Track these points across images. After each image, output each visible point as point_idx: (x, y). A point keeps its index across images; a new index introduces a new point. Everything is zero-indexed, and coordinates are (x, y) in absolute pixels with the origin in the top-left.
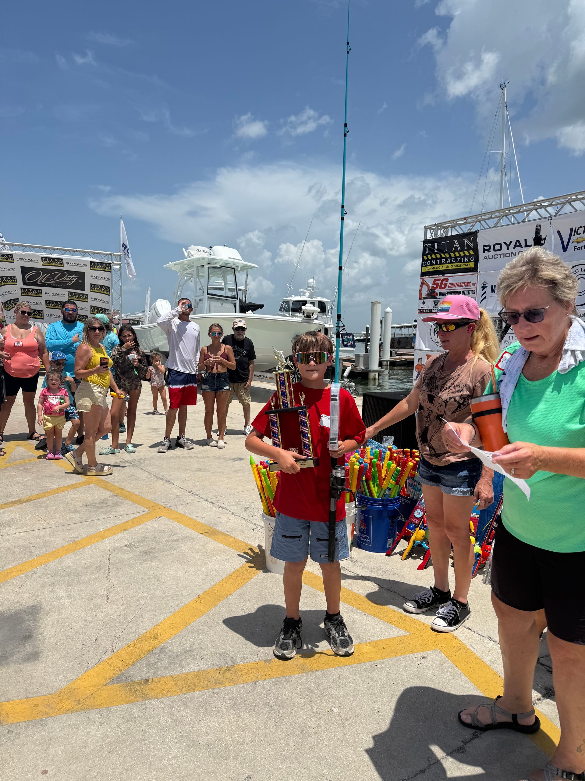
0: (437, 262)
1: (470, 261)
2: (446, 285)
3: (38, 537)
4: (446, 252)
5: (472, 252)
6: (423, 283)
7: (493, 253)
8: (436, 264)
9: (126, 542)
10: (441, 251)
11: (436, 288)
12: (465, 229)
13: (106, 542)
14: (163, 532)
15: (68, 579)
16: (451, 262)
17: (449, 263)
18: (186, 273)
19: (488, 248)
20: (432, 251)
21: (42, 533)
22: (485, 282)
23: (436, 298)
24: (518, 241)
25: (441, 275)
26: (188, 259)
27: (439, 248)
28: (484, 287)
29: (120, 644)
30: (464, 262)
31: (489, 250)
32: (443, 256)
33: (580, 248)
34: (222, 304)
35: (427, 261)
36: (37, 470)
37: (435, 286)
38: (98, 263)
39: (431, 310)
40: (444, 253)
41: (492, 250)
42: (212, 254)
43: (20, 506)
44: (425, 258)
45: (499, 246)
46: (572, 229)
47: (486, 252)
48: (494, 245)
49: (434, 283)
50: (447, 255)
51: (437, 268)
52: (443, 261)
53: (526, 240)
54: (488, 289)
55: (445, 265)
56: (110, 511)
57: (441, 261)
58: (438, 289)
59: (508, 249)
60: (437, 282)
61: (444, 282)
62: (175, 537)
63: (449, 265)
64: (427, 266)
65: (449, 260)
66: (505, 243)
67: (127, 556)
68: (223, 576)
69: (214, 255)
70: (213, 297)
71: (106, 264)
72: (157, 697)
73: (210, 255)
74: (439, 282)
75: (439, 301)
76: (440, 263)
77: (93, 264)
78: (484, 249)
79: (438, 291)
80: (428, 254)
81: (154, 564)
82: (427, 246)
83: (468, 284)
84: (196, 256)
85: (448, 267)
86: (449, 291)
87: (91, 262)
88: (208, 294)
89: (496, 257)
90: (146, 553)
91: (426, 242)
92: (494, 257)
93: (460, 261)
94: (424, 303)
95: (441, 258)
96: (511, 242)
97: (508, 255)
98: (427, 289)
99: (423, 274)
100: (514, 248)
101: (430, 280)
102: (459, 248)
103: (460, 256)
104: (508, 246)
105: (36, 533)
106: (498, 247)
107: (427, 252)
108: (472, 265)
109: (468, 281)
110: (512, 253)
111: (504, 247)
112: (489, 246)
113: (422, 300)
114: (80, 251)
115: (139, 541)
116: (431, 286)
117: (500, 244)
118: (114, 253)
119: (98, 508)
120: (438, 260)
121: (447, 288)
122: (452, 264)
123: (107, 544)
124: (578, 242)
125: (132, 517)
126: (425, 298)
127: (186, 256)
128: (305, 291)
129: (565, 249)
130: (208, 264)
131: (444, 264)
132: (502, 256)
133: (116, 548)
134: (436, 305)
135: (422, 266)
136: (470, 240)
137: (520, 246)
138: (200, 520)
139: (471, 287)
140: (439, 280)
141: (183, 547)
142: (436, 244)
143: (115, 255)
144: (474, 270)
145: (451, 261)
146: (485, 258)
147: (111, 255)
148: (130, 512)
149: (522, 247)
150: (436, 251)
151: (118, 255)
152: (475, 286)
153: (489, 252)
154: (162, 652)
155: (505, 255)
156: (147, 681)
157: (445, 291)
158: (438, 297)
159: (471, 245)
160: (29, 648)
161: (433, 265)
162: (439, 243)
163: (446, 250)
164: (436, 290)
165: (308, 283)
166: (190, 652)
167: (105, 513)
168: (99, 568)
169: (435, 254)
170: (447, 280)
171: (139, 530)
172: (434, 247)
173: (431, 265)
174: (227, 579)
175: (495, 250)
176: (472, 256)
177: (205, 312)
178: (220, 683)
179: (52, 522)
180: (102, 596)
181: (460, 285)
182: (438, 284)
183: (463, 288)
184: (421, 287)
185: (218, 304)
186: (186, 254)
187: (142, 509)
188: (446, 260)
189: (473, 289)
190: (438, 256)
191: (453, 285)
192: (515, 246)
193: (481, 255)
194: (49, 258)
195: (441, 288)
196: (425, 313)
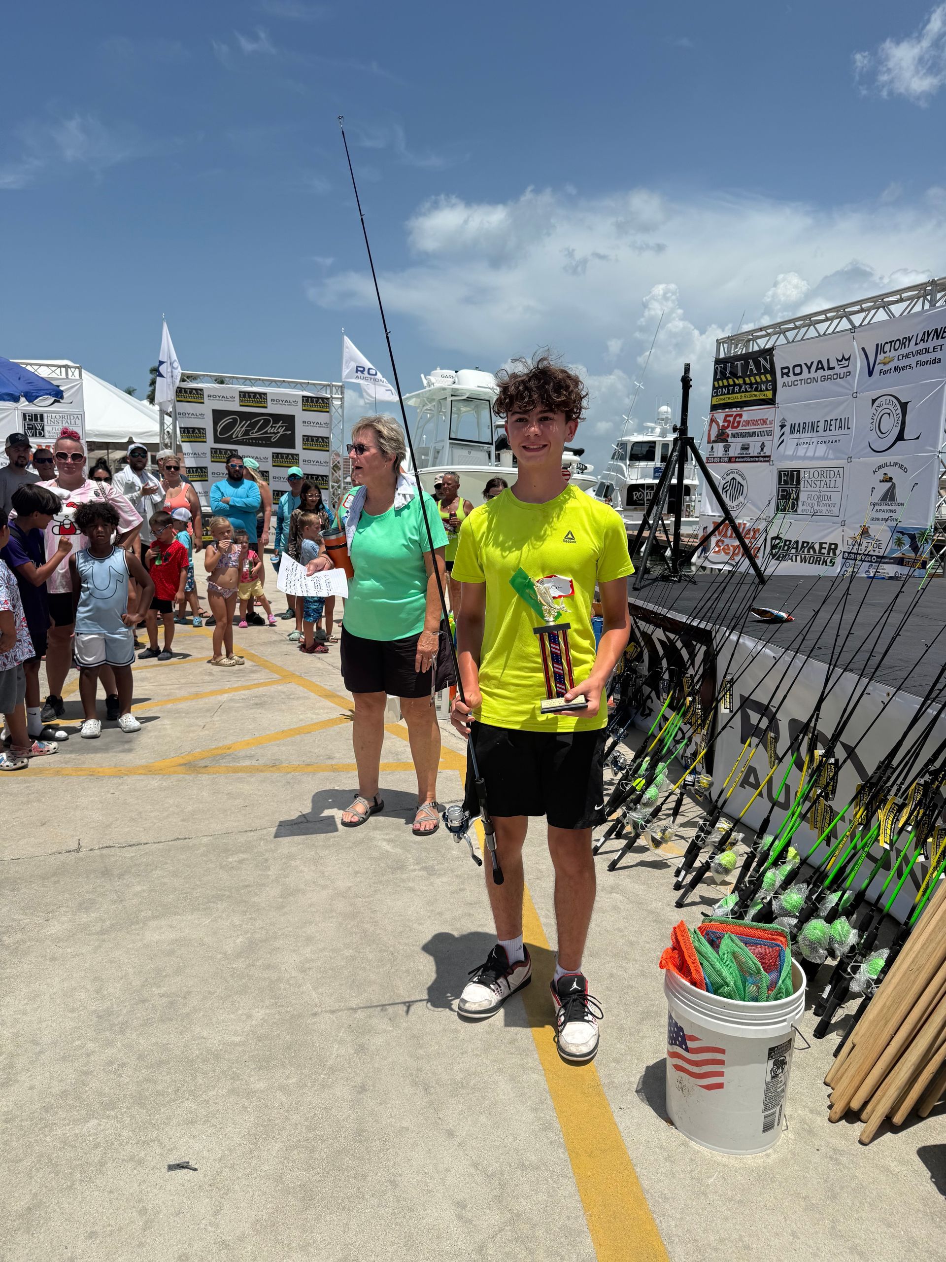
0: (729, 390)
1: (767, 390)
2: (739, 422)
3: (166, 689)
4: (740, 377)
5: (769, 378)
6: (712, 420)
7: (792, 378)
8: (728, 393)
9: (243, 697)
10: (734, 375)
11: (728, 427)
12: (763, 343)
13: (226, 695)
14: (284, 693)
15: (177, 715)
16: (746, 391)
17: (743, 392)
18: (427, 409)
19: (785, 371)
20: (724, 376)
21: (168, 687)
22: (784, 419)
23: (727, 441)
24: (820, 362)
25: (734, 409)
26: (427, 389)
27: (732, 370)
28: (782, 426)
29: (198, 750)
30: (761, 391)
31: (787, 374)
32: (737, 382)
33: (885, 372)
34: (470, 453)
35: (717, 388)
36: (190, 642)
37: (726, 424)
38: (311, 398)
39: (720, 458)
40: (738, 378)
41: (791, 374)
42: (457, 381)
43: (159, 668)
44: (717, 385)
45: (799, 368)
46: (877, 345)
47: (785, 376)
48: (794, 367)
49: (725, 420)
50: (741, 381)
51: (730, 398)
52: (737, 389)
53: (828, 360)
54: (787, 429)
55: (739, 395)
56: (243, 676)
57: (733, 390)
58: (730, 429)
59: (809, 372)
60: (728, 419)
61: (738, 419)
62: (292, 697)
63: (743, 394)
64: (717, 395)
65: (743, 389)
66: (806, 364)
67: (238, 705)
68: (317, 721)
69: (459, 384)
70: (457, 442)
71: (323, 399)
72: (208, 774)
73: (454, 383)
74: (731, 419)
75: (730, 446)
76: (733, 393)
77: (306, 399)
78: (782, 372)
79: (729, 431)
80: (719, 379)
81: (259, 711)
82: (719, 368)
83: (764, 422)
84: (437, 385)
85: (741, 397)
86: (742, 431)
87: (303, 397)
88: (450, 439)
89: (796, 383)
90: (257, 704)
91: (718, 361)
92: (794, 384)
93: (756, 390)
94: (712, 448)
95: (735, 385)
96: (812, 363)
97: (809, 381)
98: (716, 429)
99: (714, 408)
100: (816, 371)
101: (720, 416)
102: (755, 371)
103: (757, 383)
104: (809, 368)
105: (165, 687)
106: (798, 370)
107: (718, 377)
108: (769, 394)
109: (765, 417)
110: (814, 378)
111: (805, 369)
112: (788, 368)
113: (711, 445)
114: (288, 382)
115: (256, 697)
116: (721, 424)
117: (800, 366)
118: (334, 383)
119: (234, 673)
120: (731, 388)
121: (740, 428)
122: (747, 394)
123: (226, 697)
124: (885, 364)
125: (262, 681)
126: (715, 442)
127: (425, 385)
128: (652, 425)
129: (870, 374)
130: (452, 396)
131: (737, 393)
132: (803, 381)
133: (232, 700)
134: (726, 451)
135: (713, 396)
136: (765, 359)
137: (823, 368)
138: (326, 687)
139: (769, 426)
140: (731, 416)
141: (295, 703)
142: (729, 365)
143: (336, 386)
144: (771, 402)
145: (746, 389)
146: (784, 385)
147: (329, 385)
148: (263, 677)
149: (824, 370)
150: (728, 375)
151: (338, 386)
152: (773, 425)
153: (789, 376)
154: (229, 755)
155: (807, 381)
156: (206, 767)
157: (738, 432)
158: (730, 439)
159: (768, 366)
160: (127, 746)
161: (725, 394)
162: (732, 364)
163: (740, 374)
164: (727, 431)
165: (659, 413)
166: (251, 757)
167: (238, 677)
168: (208, 710)
169: (727, 378)
170: (741, 416)
171: (261, 690)
172: (725, 368)
173: (721, 395)
174: (317, 724)
175: (795, 374)
176: (770, 381)
177: (446, 463)
178: (262, 771)
179: (183, 681)
180: (200, 726)
181: (755, 422)
182: (729, 421)
183: (759, 427)
184: (711, 425)
185: (464, 452)
186: (425, 382)
187: (278, 676)
188: (740, 387)
189: (770, 429)
190: (731, 382)
191: (748, 423)
192: (817, 369)
193: (780, 381)
194: (249, 393)
195: (734, 427)
196: (714, 462)
